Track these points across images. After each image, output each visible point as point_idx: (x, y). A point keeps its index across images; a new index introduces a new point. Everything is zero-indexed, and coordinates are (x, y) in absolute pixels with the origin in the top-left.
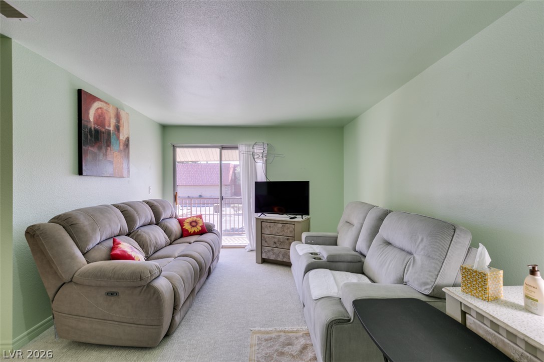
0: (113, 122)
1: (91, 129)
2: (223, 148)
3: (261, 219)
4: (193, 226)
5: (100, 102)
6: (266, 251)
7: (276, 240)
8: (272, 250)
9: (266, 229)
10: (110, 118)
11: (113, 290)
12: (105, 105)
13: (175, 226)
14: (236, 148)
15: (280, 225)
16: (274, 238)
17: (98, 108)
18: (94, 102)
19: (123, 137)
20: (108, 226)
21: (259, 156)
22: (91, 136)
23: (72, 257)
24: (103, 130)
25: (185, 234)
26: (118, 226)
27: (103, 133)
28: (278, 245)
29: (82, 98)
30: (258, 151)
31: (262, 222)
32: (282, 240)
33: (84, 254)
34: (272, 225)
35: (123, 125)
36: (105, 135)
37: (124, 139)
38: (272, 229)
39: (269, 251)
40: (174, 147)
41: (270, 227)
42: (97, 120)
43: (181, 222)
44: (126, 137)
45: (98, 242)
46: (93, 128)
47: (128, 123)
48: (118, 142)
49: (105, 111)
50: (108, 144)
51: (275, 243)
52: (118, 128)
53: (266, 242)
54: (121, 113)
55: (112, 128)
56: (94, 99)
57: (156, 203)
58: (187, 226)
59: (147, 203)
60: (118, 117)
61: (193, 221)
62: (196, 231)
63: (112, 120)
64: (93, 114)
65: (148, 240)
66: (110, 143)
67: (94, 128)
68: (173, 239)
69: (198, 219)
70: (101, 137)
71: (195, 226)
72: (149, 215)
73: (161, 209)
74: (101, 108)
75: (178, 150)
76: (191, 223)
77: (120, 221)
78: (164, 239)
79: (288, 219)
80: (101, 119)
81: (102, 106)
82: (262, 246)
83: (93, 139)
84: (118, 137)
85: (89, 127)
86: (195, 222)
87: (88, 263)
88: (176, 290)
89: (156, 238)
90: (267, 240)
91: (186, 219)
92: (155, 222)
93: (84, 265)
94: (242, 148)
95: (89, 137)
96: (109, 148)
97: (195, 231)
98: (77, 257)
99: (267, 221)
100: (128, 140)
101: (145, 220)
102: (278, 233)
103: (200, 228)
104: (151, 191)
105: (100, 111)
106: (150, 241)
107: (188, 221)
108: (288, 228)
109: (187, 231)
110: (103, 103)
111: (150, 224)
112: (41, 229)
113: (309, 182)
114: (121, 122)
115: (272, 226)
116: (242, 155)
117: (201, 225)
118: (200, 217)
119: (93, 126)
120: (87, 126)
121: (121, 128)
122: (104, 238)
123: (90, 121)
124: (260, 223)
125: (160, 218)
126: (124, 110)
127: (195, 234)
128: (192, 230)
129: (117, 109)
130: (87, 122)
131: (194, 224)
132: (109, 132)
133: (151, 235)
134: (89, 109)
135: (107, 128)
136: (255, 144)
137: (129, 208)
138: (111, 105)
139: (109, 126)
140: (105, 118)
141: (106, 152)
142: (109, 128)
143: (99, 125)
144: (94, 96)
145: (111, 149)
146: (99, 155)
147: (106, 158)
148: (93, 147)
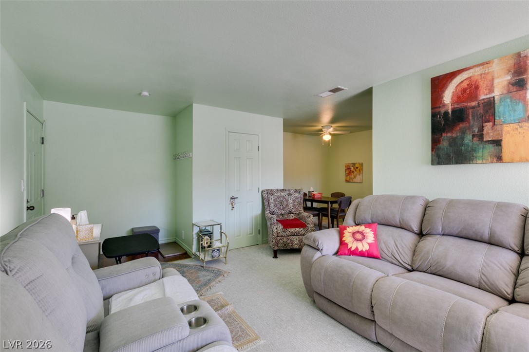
0: (502, 81)
1: (446, 113)
5: (466, 72)
10: (493, 79)
12: (479, 68)
17: (462, 82)
18: (453, 79)
22: (447, 120)
24: (474, 103)
27: (473, 108)
29: (438, 84)
36: (480, 109)
42: (459, 98)
46: (450, 111)
49: (478, 78)
50: (487, 116)
52: (519, 84)
55: (497, 93)
56: (452, 76)
60: (520, 67)
63: (496, 81)
64: (450, 95)
66: (493, 115)
67: (452, 109)
70: (467, 115)
74: (467, 79)
80: (470, 91)
81: (471, 75)
83: (450, 123)
84: (521, 98)
85: (443, 112)
95: (443, 122)
96: (489, 125)
105: (465, 84)
110: (472, 71)
119: (450, 108)
120: (440, 112)
123: (445, 105)
129: (518, 54)
130: (440, 107)
132: (489, 103)
134: (444, 92)
135: (484, 97)
138: (496, 61)
139: (491, 90)
140: (477, 87)
141: (481, 129)
142: (488, 96)
143: (463, 102)
144: (454, 72)
145: (494, 124)
146: (463, 139)
147: (482, 138)
148: (450, 131)
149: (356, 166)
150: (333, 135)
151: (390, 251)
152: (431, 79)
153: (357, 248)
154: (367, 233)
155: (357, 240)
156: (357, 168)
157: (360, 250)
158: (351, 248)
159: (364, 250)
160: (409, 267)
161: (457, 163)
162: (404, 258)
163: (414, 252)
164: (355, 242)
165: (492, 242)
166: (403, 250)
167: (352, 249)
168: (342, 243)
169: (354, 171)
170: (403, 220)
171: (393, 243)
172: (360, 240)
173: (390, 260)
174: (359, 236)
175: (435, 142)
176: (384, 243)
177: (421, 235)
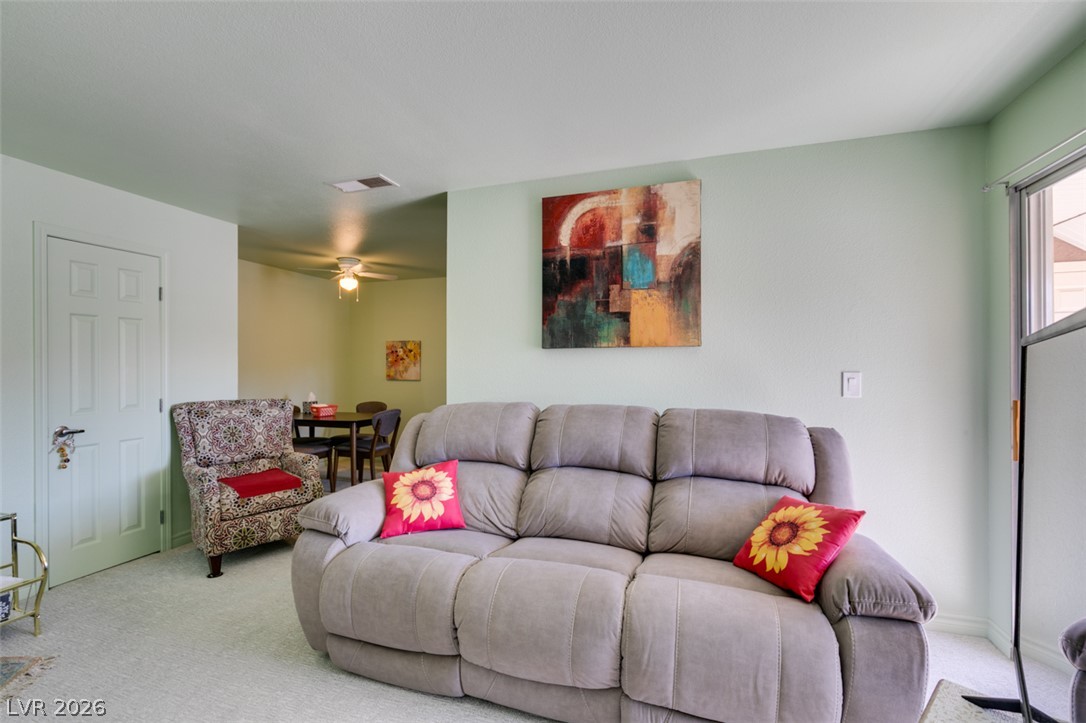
0: (631, 223)
1: (563, 262)
4: (776, 542)
5: (589, 200)
10: (621, 219)
12: (605, 198)
17: (584, 214)
18: (572, 207)
19: (669, 248)
22: (564, 273)
24: (599, 252)
27: (598, 258)
29: (553, 210)
35: (673, 220)
36: (604, 263)
37: (678, 251)
42: (580, 239)
44: (684, 242)
46: (568, 259)
48: (649, 265)
49: (603, 212)
50: (614, 275)
52: (649, 233)
54: (660, 193)
55: (625, 241)
56: (572, 199)
58: (761, 532)
60: (651, 209)
61: (792, 524)
63: (625, 223)
64: (568, 237)
66: (621, 273)
67: (571, 256)
69: (822, 524)
70: (591, 268)
71: (781, 545)
74: (590, 211)
76: (781, 526)
80: (592, 232)
81: (595, 205)
83: (568, 279)
84: (651, 254)
85: (559, 259)
86: (797, 528)
95: (557, 277)
96: (615, 288)
100: (694, 251)
103: (785, 562)
105: (588, 218)
109: (751, 546)
110: (596, 199)
114: (664, 215)
119: (568, 253)
120: (554, 258)
121: (662, 231)
123: (561, 248)
125: (666, 467)
126: (681, 179)
128: (761, 551)
129: (648, 189)
130: (554, 250)
131: (787, 535)
132: (617, 256)
134: (560, 225)
135: (610, 244)
138: (624, 191)
139: (619, 237)
140: (602, 228)
141: (607, 295)
142: (615, 244)
143: (587, 247)
144: (573, 196)
145: (622, 289)
146: (584, 307)
147: (608, 308)
148: (568, 292)
149: (409, 347)
150: (362, 280)
151: (482, 509)
152: (543, 199)
153: (421, 516)
154: (438, 482)
155: (421, 499)
156: (411, 351)
157: (427, 518)
158: (409, 518)
159: (435, 517)
160: (513, 534)
161: (577, 346)
162: (504, 516)
163: (520, 504)
164: (417, 504)
165: (623, 470)
166: (502, 503)
167: (412, 520)
168: (391, 511)
169: (405, 357)
170: (502, 449)
171: (485, 493)
172: (428, 499)
173: (481, 525)
174: (424, 490)
175: (548, 309)
176: (471, 495)
177: (529, 471)
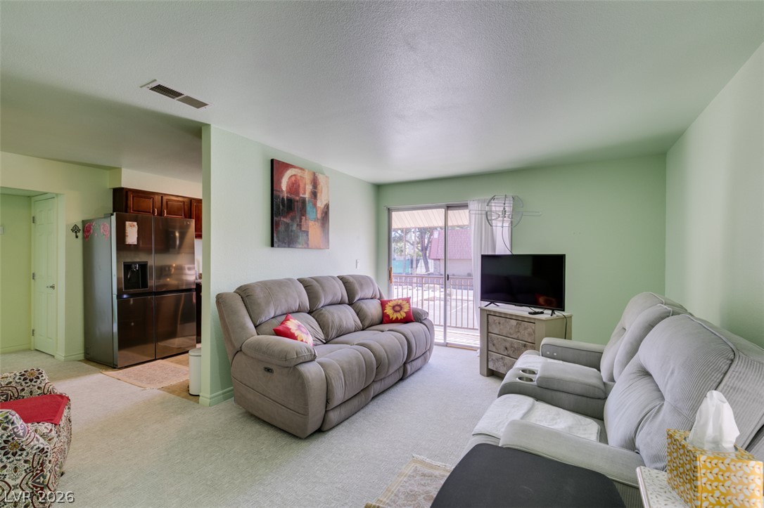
0: (309, 188)
1: (283, 199)
2: (448, 207)
3: (487, 310)
4: (396, 311)
5: (294, 169)
6: (494, 358)
7: (508, 345)
8: (502, 358)
9: (494, 326)
10: (305, 184)
11: (269, 366)
12: (300, 171)
13: (373, 309)
14: (465, 206)
15: (514, 322)
16: (505, 340)
17: (292, 176)
18: (287, 170)
19: (320, 204)
20: (283, 301)
21: (499, 217)
22: (283, 205)
23: (243, 327)
24: (297, 198)
25: (385, 319)
26: (296, 301)
27: (297, 202)
28: (510, 352)
29: (276, 168)
30: (498, 209)
31: (488, 315)
32: (516, 346)
33: (256, 327)
34: (502, 320)
35: (322, 191)
36: (300, 205)
37: (323, 206)
38: (502, 327)
39: (498, 360)
40: (389, 211)
41: (499, 323)
42: (290, 189)
43: (383, 304)
44: (325, 203)
45: (272, 316)
46: (285, 198)
47: (328, 187)
48: (315, 210)
49: (299, 178)
50: (303, 211)
51: (506, 348)
52: (314, 194)
53: (494, 345)
54: (318, 177)
55: (307, 196)
56: (287, 166)
57: (351, 280)
58: (389, 311)
59: (341, 278)
60: (315, 183)
61: (397, 305)
62: (399, 318)
63: (307, 187)
64: (286, 183)
65: (330, 321)
66: (305, 211)
67: (287, 197)
68: (367, 323)
69: (405, 302)
70: (294, 206)
71: (399, 311)
72: (341, 292)
73: (357, 286)
74: (294, 175)
75: (394, 214)
76: (394, 307)
77: (299, 297)
78: (353, 323)
79: (526, 314)
80: (295, 187)
81: (296, 173)
82: (488, 350)
83: (286, 209)
84: (315, 205)
85: (281, 197)
86: (400, 306)
87: (258, 334)
88: (329, 380)
89: (341, 320)
90: (495, 342)
91: (389, 301)
92: (347, 301)
93: (253, 336)
94: (474, 206)
95: (281, 207)
96: (304, 218)
97: (397, 318)
98: (247, 327)
99: (495, 314)
100: (327, 206)
101: (333, 297)
102: (510, 334)
103: (404, 315)
104: (358, 265)
105: (293, 179)
106: (333, 322)
107: (391, 304)
108: (526, 329)
109: (388, 316)
110: (296, 170)
111: (341, 303)
112: (224, 297)
113: (565, 255)
114: (319, 187)
115: (501, 322)
116: (473, 217)
117: (406, 310)
118: (408, 300)
119: (286, 195)
120: (279, 196)
121: (318, 195)
122: (279, 312)
123: (282, 191)
124: (486, 316)
125: (354, 298)
126: (323, 174)
127: (397, 321)
128: (394, 316)
129: (314, 174)
130: (279, 191)
131: (398, 308)
132: (304, 201)
133: (336, 316)
134: (282, 178)
135: (301, 195)
136: (493, 198)
137: (315, 283)
138: (307, 171)
139: (305, 193)
140: (299, 186)
141: (301, 221)
142: (303, 196)
143: (292, 194)
144: (287, 164)
145: (306, 219)
146: (292, 225)
147: (301, 228)
148: (285, 217)
152: (271, 159)
160: (325, 341)
161: (289, 247)
175: (276, 225)
